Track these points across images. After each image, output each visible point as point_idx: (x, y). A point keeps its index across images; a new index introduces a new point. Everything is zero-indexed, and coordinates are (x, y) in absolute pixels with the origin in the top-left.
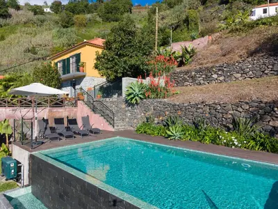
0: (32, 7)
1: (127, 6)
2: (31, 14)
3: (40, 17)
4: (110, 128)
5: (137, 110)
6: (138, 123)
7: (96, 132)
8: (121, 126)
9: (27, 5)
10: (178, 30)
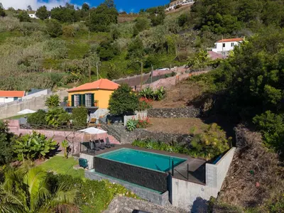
0: (16, 12)
1: (113, 16)
2: (16, 20)
3: (27, 24)
4: (118, 143)
5: (132, 133)
6: (133, 140)
7: (113, 145)
8: (123, 142)
9: (11, 10)
10: (160, 52)
